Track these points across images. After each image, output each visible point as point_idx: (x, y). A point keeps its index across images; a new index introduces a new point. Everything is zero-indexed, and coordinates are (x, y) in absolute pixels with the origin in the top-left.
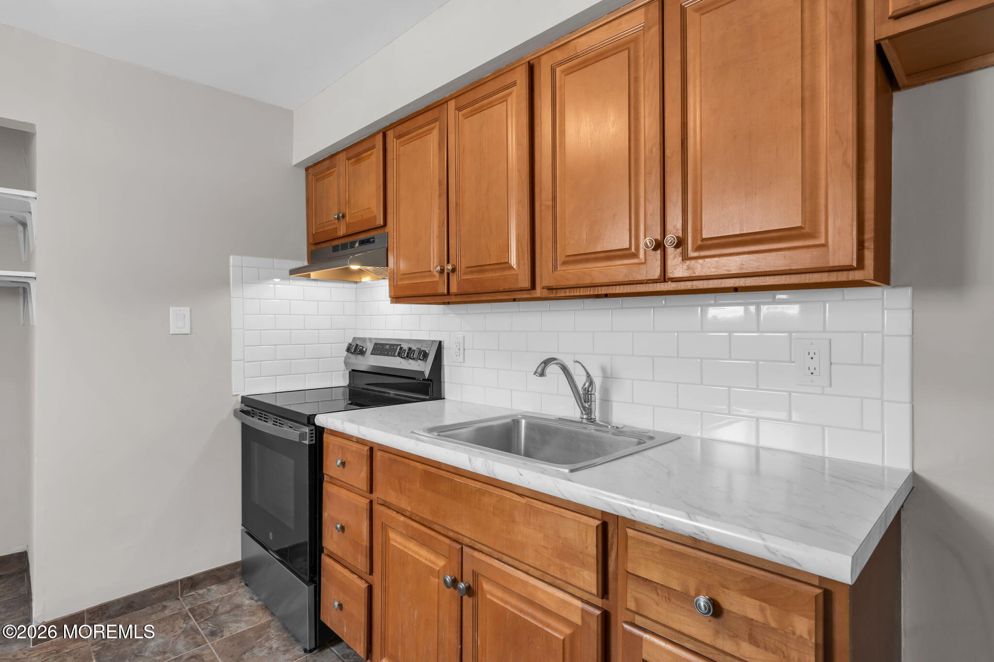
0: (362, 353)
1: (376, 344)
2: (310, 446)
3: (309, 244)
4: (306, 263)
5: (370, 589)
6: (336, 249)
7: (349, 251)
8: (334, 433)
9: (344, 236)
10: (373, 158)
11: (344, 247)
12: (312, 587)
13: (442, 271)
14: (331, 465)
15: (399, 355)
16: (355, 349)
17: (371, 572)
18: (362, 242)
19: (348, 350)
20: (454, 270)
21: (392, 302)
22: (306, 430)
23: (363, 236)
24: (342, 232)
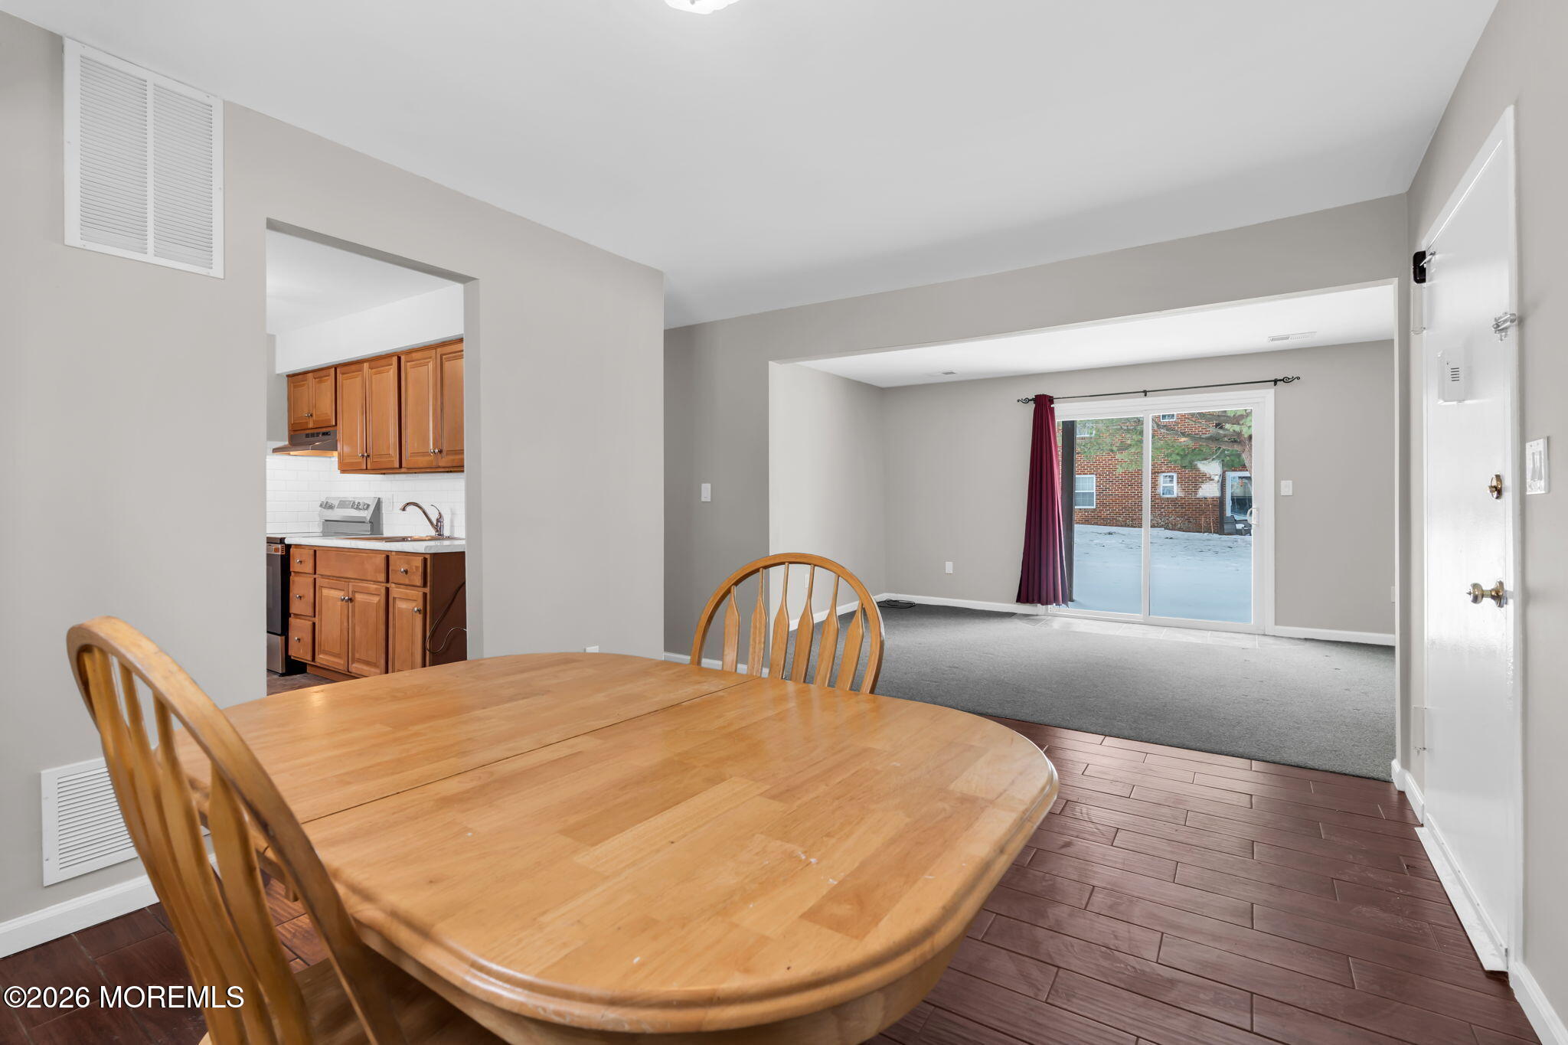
0: (331, 507)
1: (340, 501)
2: (282, 555)
3: (289, 431)
4: (287, 443)
5: (314, 624)
6: (307, 436)
7: (316, 438)
8: (298, 546)
9: (312, 429)
10: (329, 382)
11: (313, 435)
12: (284, 637)
13: (363, 456)
14: (295, 566)
15: (352, 507)
16: (327, 506)
17: (315, 616)
18: (324, 434)
19: (321, 506)
20: (368, 456)
21: (341, 473)
22: (280, 546)
23: (324, 430)
24: (311, 425)
